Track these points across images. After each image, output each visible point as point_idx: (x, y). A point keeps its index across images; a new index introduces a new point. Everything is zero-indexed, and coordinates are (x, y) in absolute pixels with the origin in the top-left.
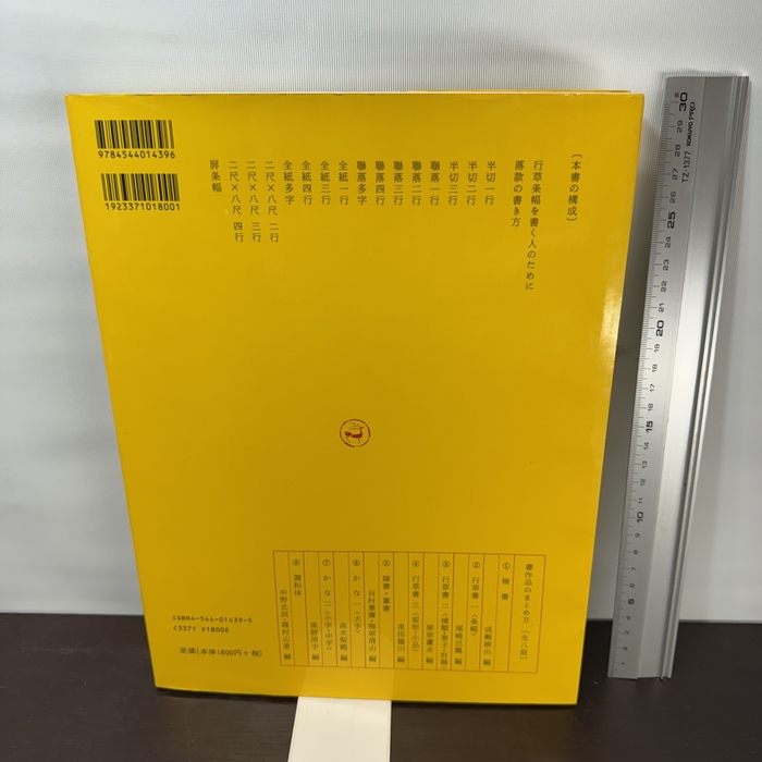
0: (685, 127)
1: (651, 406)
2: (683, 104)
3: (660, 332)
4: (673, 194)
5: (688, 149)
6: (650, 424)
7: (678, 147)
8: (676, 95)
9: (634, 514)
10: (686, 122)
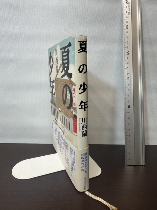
0: (128, 7)
1: (128, 73)
2: (127, 3)
3: (128, 54)
4: (127, 21)
5: (129, 12)
6: (128, 78)
7: (127, 11)
8: (125, 1)
10: (128, 6)
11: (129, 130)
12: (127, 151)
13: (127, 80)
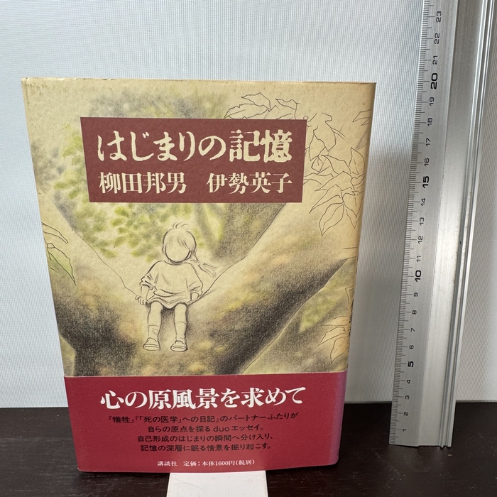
11: (411, 347)
12: (399, 407)
13: (419, 187)
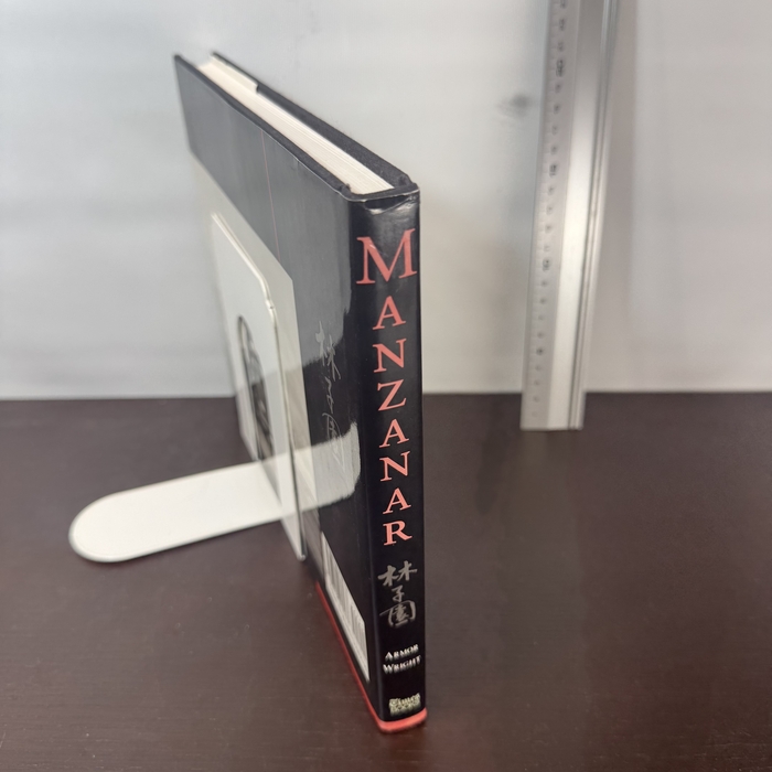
9: (540, 262)
